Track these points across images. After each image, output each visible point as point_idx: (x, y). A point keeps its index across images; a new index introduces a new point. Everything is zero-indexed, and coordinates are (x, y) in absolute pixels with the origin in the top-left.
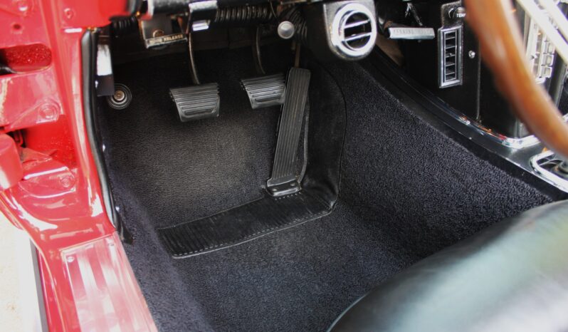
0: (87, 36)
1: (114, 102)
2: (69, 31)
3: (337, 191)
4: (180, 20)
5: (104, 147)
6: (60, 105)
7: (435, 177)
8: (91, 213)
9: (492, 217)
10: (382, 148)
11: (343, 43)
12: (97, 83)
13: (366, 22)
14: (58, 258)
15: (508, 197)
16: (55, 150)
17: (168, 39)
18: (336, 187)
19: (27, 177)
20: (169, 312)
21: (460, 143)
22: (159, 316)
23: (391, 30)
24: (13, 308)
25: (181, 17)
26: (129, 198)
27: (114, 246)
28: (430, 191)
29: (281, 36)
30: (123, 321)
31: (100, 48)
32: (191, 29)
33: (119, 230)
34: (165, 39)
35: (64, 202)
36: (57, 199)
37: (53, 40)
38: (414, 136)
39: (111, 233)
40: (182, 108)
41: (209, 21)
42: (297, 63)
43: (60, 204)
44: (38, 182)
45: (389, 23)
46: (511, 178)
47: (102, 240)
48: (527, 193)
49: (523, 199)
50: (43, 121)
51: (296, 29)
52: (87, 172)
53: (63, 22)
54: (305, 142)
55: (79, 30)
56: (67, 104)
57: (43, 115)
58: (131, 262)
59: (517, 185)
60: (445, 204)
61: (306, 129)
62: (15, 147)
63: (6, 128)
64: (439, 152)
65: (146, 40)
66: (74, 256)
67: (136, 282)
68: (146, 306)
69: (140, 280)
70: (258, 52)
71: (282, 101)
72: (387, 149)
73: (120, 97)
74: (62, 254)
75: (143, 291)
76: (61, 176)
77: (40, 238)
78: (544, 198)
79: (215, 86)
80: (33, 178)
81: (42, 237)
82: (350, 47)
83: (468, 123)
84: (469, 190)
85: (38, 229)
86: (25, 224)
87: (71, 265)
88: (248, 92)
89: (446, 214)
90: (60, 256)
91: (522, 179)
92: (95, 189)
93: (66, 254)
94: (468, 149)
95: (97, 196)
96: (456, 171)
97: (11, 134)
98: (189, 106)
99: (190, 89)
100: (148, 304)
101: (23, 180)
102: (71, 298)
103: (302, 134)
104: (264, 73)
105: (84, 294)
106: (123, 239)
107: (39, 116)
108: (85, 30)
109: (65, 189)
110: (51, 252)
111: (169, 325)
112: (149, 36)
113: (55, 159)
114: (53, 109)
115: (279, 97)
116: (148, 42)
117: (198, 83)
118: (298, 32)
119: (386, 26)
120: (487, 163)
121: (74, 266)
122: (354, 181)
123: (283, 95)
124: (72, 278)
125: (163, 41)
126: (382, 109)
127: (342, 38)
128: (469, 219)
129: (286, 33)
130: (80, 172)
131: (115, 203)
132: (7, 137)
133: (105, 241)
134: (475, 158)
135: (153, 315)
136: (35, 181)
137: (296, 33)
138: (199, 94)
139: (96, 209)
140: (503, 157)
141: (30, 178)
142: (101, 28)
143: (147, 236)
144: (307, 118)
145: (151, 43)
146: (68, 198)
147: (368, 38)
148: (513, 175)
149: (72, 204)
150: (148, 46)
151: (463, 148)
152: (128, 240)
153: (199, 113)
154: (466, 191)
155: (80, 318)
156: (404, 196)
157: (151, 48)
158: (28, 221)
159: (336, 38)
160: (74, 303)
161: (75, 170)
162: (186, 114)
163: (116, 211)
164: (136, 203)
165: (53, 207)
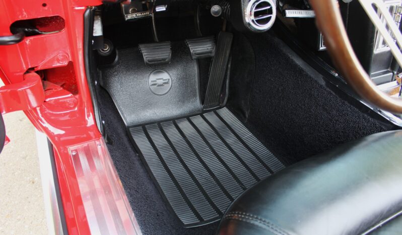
0: (88, 11)
1: (102, 51)
2: (77, 8)
3: (247, 116)
4: (148, 4)
5: (96, 82)
6: (69, 55)
7: (312, 110)
8: (87, 124)
9: (347, 139)
10: (278, 89)
11: (253, 21)
12: (93, 41)
13: (269, 7)
14: (65, 152)
15: (358, 126)
16: (64, 82)
17: (139, 15)
18: (247, 113)
19: (47, 100)
20: (135, 188)
21: (330, 89)
22: (129, 190)
23: (287, 11)
24: (33, 183)
25: (149, 2)
26: (110, 115)
27: (100, 146)
28: (308, 119)
29: (213, 15)
30: (107, 192)
31: (95, 18)
32: (154, 10)
33: (104, 135)
34: (138, 15)
35: (69, 117)
36: (65, 114)
37: (67, 14)
38: (300, 82)
39: (99, 137)
40: (147, 57)
41: (166, 6)
42: (224, 29)
43: (67, 118)
44: (54, 104)
45: (286, 6)
46: (361, 114)
47: (93, 142)
48: (371, 124)
49: (368, 128)
50: (58, 65)
51: (223, 10)
52: (85, 98)
53: (73, 3)
54: (228, 82)
55: (83, 8)
56: (74, 54)
57: (58, 61)
58: (112, 156)
59: (365, 118)
60: (317, 128)
61: (229, 72)
62: (41, 81)
63: (35, 69)
64: (316, 94)
65: (126, 15)
66: (76, 150)
67: (115, 168)
68: (121, 184)
69: (117, 168)
70: (198, 21)
71: (213, 55)
72: (282, 90)
73: (106, 48)
74: (68, 150)
75: (119, 174)
76: (68, 100)
77: (55, 139)
78: (382, 128)
79: (168, 44)
80: (51, 100)
81: (56, 138)
82: (257, 23)
83: (337, 75)
84: (333, 120)
85: (54, 133)
86: (46, 130)
87: (74, 156)
88: (190, 48)
89: (317, 135)
90: (67, 151)
91: (369, 114)
92: (90, 109)
93: (71, 149)
94: (335, 93)
95: (91, 114)
96: (326, 107)
97: (37, 72)
98: (151, 56)
99: (152, 45)
100: (122, 182)
101: (45, 101)
102: (75, 177)
103: (226, 76)
104: (201, 35)
105: (83, 174)
106: (107, 141)
107: (56, 62)
108: (87, 8)
109: (71, 108)
110: (61, 148)
111: (134, 196)
112: (127, 13)
113: (64, 88)
114: (65, 58)
115: (211, 52)
116: (127, 17)
117: (158, 41)
118: (224, 11)
119: (284, 8)
120: (346, 103)
121: (76, 157)
122: (259, 110)
123: (214, 51)
124: (76, 165)
125: (136, 16)
126: (279, 62)
127: (253, 17)
128: (332, 139)
129: (216, 13)
130: (81, 98)
131: (102, 118)
132: (36, 74)
133: (95, 143)
134: (339, 99)
135: (125, 189)
136: (52, 102)
137: (223, 12)
138: (158, 49)
139: (90, 121)
140: (358, 99)
141: (49, 101)
142: (97, 6)
143: (121, 140)
144: (229, 66)
145: (129, 17)
146: (72, 114)
147: (270, 17)
148: (363, 112)
149: (75, 118)
150: (127, 19)
151: (332, 92)
152: (109, 142)
153: (158, 61)
154: (331, 120)
155: (80, 189)
156: (290, 122)
157: (128, 20)
158: (47, 128)
159: (249, 17)
160: (77, 180)
161: (77, 96)
162: (149, 61)
163: (103, 124)
164: (115, 118)
165: (62, 119)
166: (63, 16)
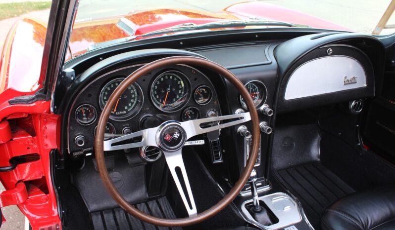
5: (59, 188)
12: (56, 165)
19: (30, 197)
37: (40, 152)
43: (42, 207)
52: (52, 197)
56: (45, 172)
76: (42, 197)
80: (32, 197)
88: (129, 160)
97: (24, 182)
101: (28, 198)
109: (44, 202)
113: (41, 190)
114: (40, 174)
130: (50, 196)
132: (23, 184)
136: (32, 199)
139: (55, 212)
146: (45, 206)
147: (158, 154)
161: (48, 195)
165: (39, 208)
166: (39, 153)
